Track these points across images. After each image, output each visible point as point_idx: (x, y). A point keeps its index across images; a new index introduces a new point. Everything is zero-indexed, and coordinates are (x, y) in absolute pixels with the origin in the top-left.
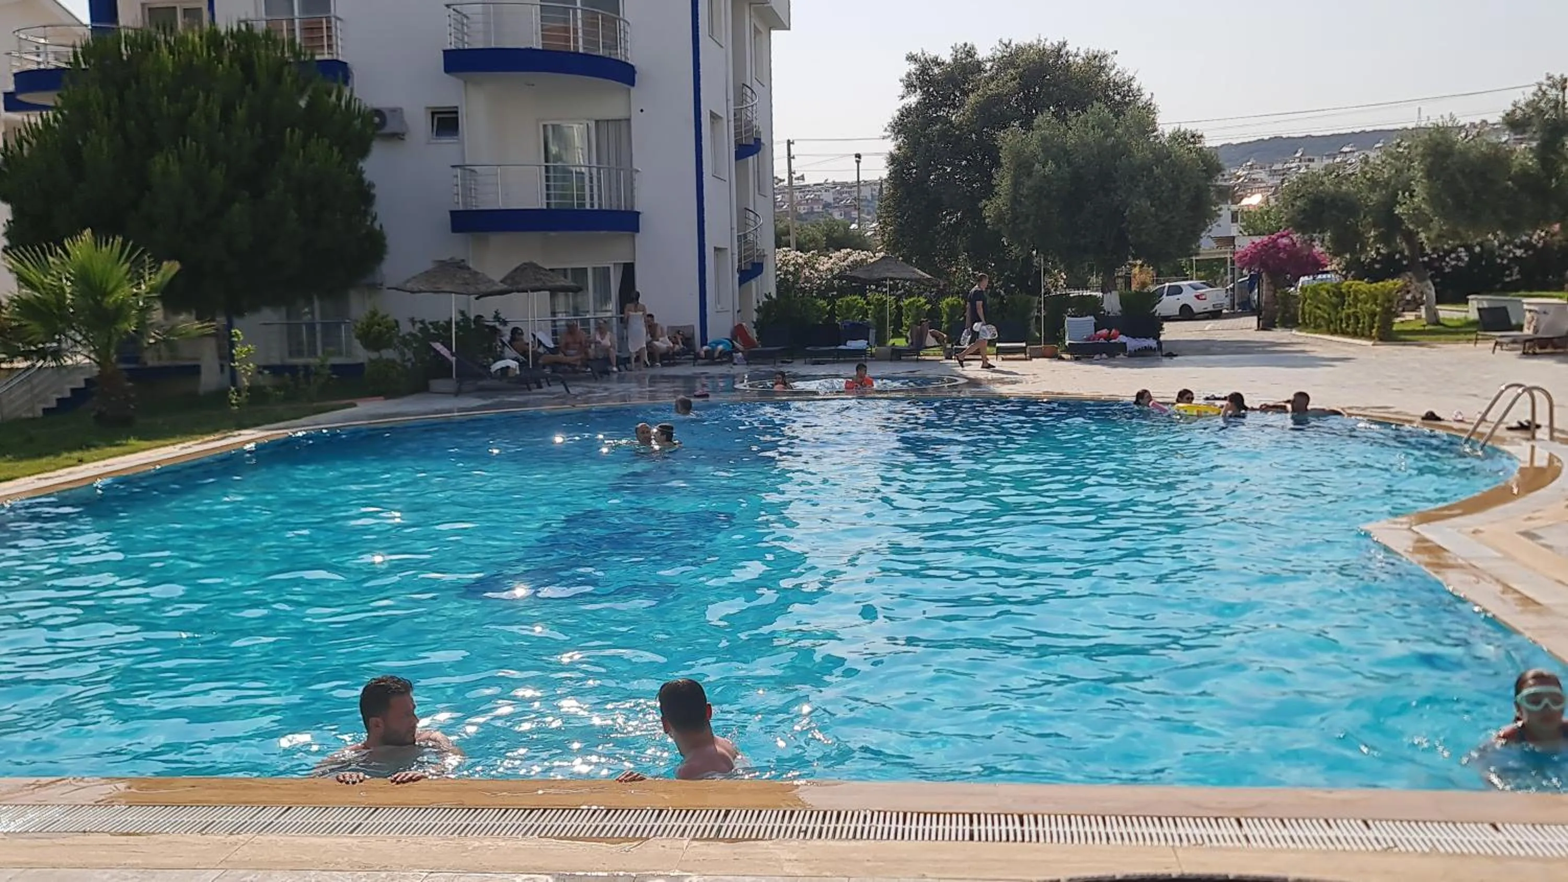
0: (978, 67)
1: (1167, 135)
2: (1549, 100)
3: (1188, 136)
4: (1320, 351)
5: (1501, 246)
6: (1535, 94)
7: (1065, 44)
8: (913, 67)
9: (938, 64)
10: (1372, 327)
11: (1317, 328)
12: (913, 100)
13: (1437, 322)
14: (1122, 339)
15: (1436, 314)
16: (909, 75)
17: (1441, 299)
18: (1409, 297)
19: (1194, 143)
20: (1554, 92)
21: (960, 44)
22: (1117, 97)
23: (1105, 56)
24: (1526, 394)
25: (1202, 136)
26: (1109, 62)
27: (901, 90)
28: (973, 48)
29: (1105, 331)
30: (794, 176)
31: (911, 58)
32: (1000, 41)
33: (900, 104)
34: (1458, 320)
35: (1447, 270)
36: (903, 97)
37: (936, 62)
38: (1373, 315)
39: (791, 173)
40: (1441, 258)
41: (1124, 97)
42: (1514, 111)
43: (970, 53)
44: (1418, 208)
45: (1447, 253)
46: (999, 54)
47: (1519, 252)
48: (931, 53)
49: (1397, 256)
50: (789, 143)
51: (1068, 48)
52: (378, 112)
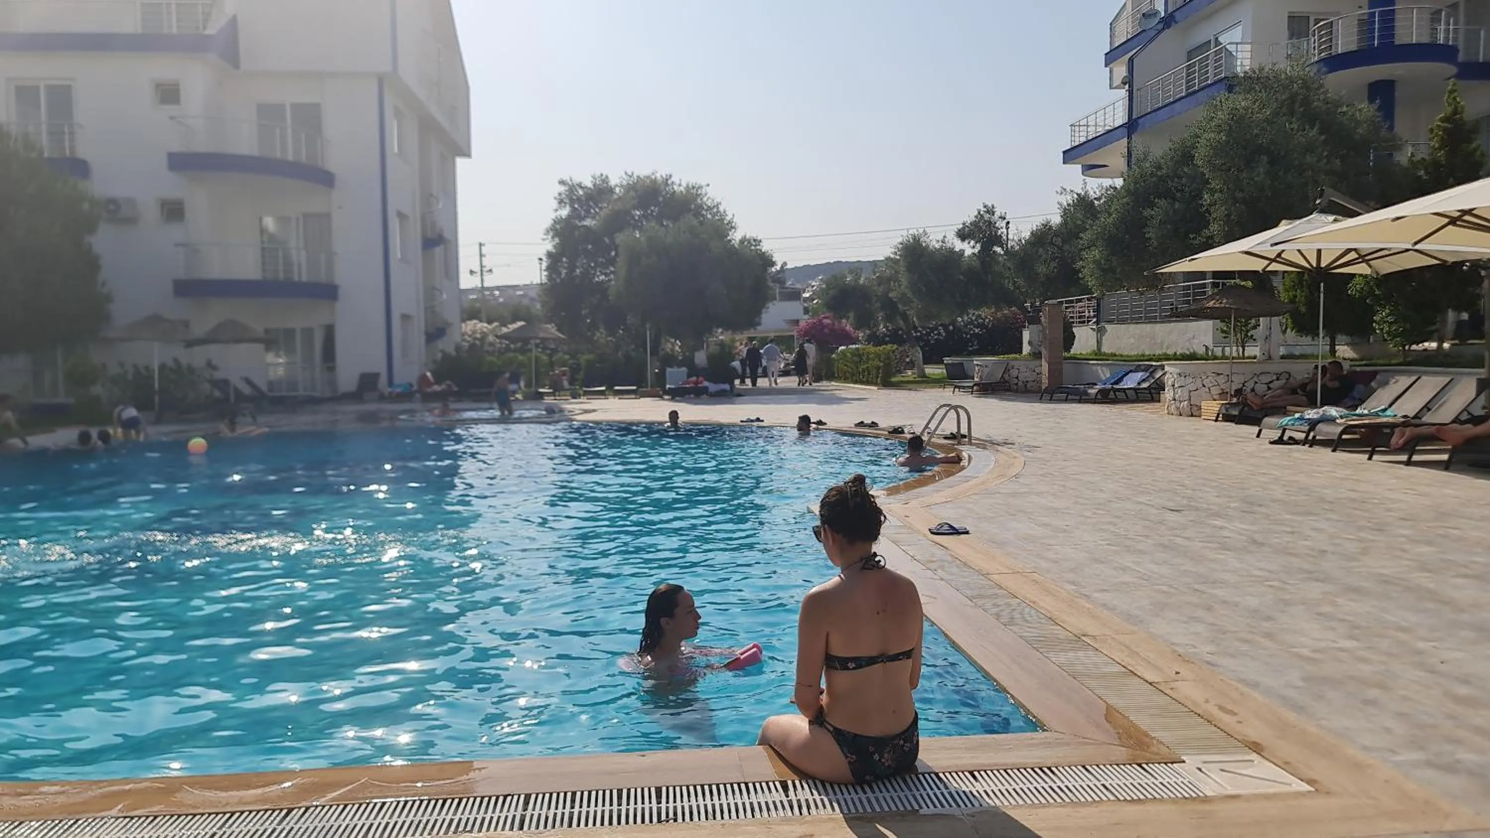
0: (611, 190)
1: (737, 240)
2: (985, 221)
3: (752, 241)
4: (844, 394)
5: (965, 326)
6: (976, 217)
7: (671, 176)
8: (562, 189)
9: (581, 187)
10: (877, 377)
11: (846, 380)
12: (565, 212)
13: (924, 375)
14: (706, 384)
15: (923, 371)
16: (560, 194)
17: (927, 361)
18: (908, 360)
19: (756, 246)
20: (988, 215)
21: (598, 174)
22: (709, 216)
23: (700, 187)
24: (953, 411)
25: (760, 241)
26: (704, 191)
27: (555, 204)
28: (607, 177)
29: (694, 379)
30: (485, 269)
31: (562, 182)
32: (626, 173)
33: (553, 215)
34: (938, 374)
35: (932, 342)
36: (556, 210)
37: (580, 186)
38: (878, 368)
39: (482, 266)
40: (928, 334)
41: (714, 216)
42: (963, 228)
43: (605, 180)
44: (904, 294)
45: (932, 330)
46: (625, 183)
47: (977, 331)
48: (577, 179)
49: (900, 332)
50: (481, 245)
51: (673, 179)
52: (113, 201)
